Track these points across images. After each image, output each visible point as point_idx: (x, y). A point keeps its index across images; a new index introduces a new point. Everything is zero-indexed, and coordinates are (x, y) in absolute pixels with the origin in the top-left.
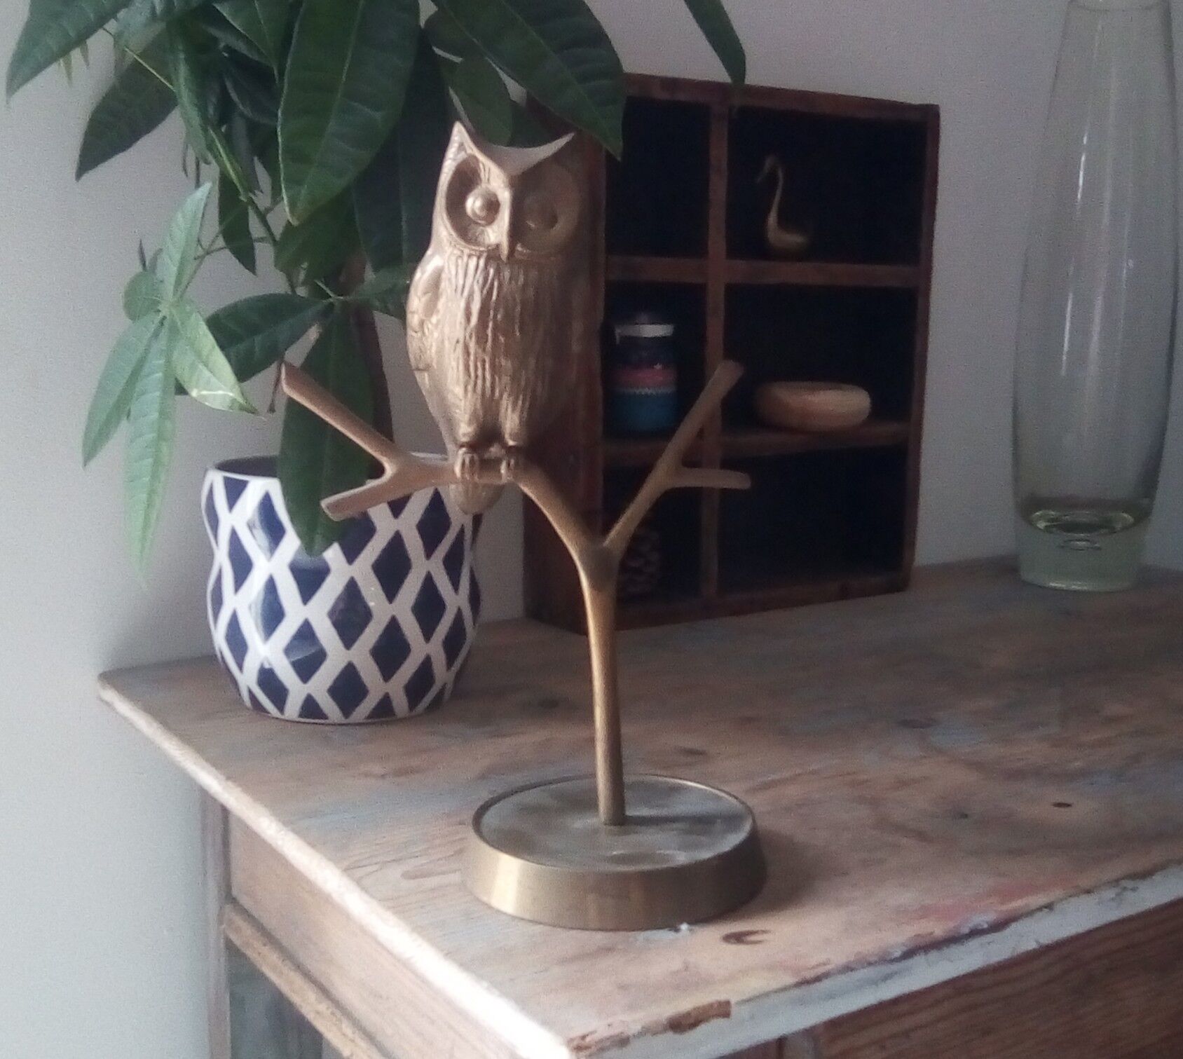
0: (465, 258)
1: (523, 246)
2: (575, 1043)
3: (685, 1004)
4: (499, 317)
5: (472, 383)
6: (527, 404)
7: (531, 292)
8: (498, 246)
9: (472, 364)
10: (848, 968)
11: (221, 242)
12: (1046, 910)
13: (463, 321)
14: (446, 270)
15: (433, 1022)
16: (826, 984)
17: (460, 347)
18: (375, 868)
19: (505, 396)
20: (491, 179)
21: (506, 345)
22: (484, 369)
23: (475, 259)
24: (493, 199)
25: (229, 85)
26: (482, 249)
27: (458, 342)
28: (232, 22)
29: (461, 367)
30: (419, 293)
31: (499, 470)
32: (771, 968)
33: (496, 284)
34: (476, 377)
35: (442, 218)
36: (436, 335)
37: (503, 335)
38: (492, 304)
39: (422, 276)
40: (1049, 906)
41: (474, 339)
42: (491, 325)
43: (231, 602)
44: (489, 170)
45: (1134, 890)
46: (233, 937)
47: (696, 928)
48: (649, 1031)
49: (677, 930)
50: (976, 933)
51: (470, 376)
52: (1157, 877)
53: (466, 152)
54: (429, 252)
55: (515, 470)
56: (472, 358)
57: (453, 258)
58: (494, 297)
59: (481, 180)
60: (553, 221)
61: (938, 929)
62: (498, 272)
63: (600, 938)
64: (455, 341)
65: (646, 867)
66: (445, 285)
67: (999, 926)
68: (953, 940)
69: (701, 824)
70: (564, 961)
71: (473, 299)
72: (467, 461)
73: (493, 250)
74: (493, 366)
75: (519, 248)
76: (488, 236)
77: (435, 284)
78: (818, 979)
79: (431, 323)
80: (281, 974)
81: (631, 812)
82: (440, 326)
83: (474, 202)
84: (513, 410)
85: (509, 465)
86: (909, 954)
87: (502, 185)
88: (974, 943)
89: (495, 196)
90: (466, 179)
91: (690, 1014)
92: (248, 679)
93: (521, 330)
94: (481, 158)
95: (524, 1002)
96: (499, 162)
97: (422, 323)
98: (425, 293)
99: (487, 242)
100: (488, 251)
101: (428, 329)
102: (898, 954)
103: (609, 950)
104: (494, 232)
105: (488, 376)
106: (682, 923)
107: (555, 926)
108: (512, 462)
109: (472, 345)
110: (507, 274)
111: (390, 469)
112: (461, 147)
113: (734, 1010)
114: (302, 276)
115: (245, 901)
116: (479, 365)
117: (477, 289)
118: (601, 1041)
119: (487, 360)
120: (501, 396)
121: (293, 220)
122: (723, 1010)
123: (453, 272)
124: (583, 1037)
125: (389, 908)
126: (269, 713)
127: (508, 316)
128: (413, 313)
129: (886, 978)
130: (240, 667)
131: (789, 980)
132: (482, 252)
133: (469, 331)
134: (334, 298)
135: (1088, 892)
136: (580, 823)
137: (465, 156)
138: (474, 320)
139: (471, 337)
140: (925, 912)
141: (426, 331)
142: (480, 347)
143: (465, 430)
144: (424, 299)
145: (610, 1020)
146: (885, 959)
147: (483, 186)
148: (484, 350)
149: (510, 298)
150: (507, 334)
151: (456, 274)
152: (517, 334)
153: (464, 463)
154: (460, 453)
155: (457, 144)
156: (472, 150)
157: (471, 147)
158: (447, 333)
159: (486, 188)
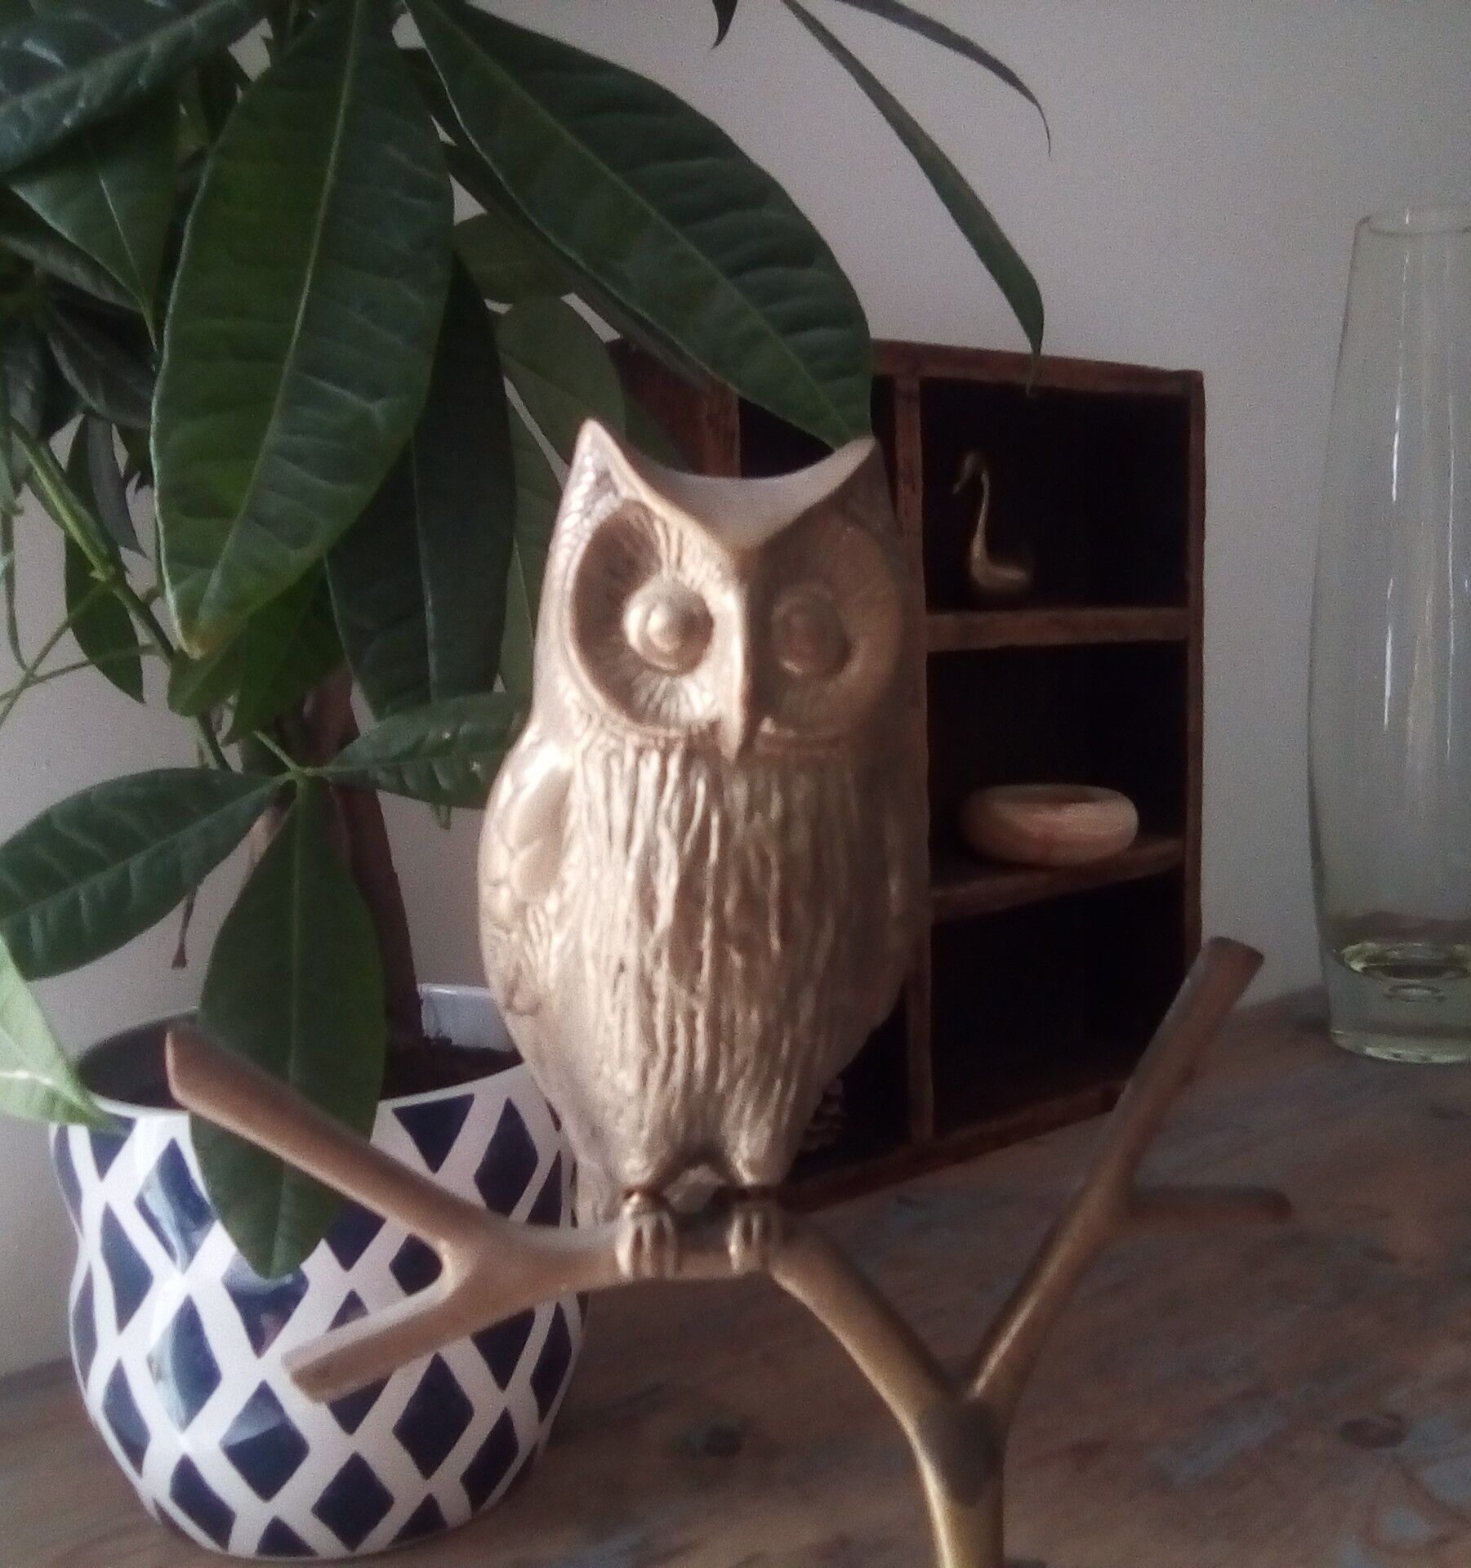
0: (629, 755)
1: (778, 721)
4: (729, 906)
5: (660, 1066)
6: (791, 1096)
7: (801, 837)
8: (714, 726)
9: (660, 1020)
11: (70, 649)
13: (635, 918)
14: (578, 783)
17: (628, 984)
19: (741, 1084)
20: (685, 560)
21: (749, 973)
22: (691, 1032)
23: (655, 758)
24: (696, 611)
25: (60, 355)
26: (673, 733)
27: (622, 968)
28: (51, 223)
29: (633, 1029)
30: (512, 839)
31: (724, 1249)
33: (715, 821)
34: (672, 1050)
35: (566, 655)
36: (558, 939)
37: (741, 950)
41: (665, 963)
42: (708, 927)
43: (113, 1346)
44: (681, 536)
51: (654, 1047)
53: (616, 493)
54: (529, 736)
55: (763, 1243)
56: (661, 1007)
57: (598, 756)
58: (713, 858)
59: (659, 563)
60: (843, 653)
62: (716, 789)
64: (614, 963)
66: (579, 822)
71: (657, 864)
73: (702, 734)
74: (714, 1025)
75: (767, 726)
76: (688, 700)
77: (552, 817)
79: (543, 909)
82: (569, 923)
83: (647, 617)
84: (758, 1112)
85: (747, 1233)
87: (718, 575)
89: (701, 602)
92: (153, 1486)
93: (784, 935)
94: (659, 507)
96: (706, 516)
97: (521, 909)
98: (525, 841)
99: (685, 713)
100: (690, 738)
101: (538, 926)
104: (702, 689)
108: (756, 1225)
110: (738, 792)
111: (452, 1267)
112: (604, 481)
114: (228, 719)
116: (679, 1021)
117: (666, 838)
119: (701, 1010)
120: (731, 1085)
121: (190, 647)
123: (600, 791)
127: (750, 902)
128: (497, 884)
130: (138, 1462)
133: (652, 942)
134: (295, 772)
137: (617, 505)
138: (665, 913)
139: (657, 957)
141: (532, 927)
142: (679, 981)
143: (638, 1161)
144: (523, 855)
147: (667, 574)
148: (692, 990)
149: (751, 854)
150: (749, 946)
151: (608, 795)
152: (775, 943)
153: (638, 1236)
154: (628, 1209)
155: (589, 477)
156: (633, 487)
157: (632, 486)
158: (589, 942)
159: (675, 580)
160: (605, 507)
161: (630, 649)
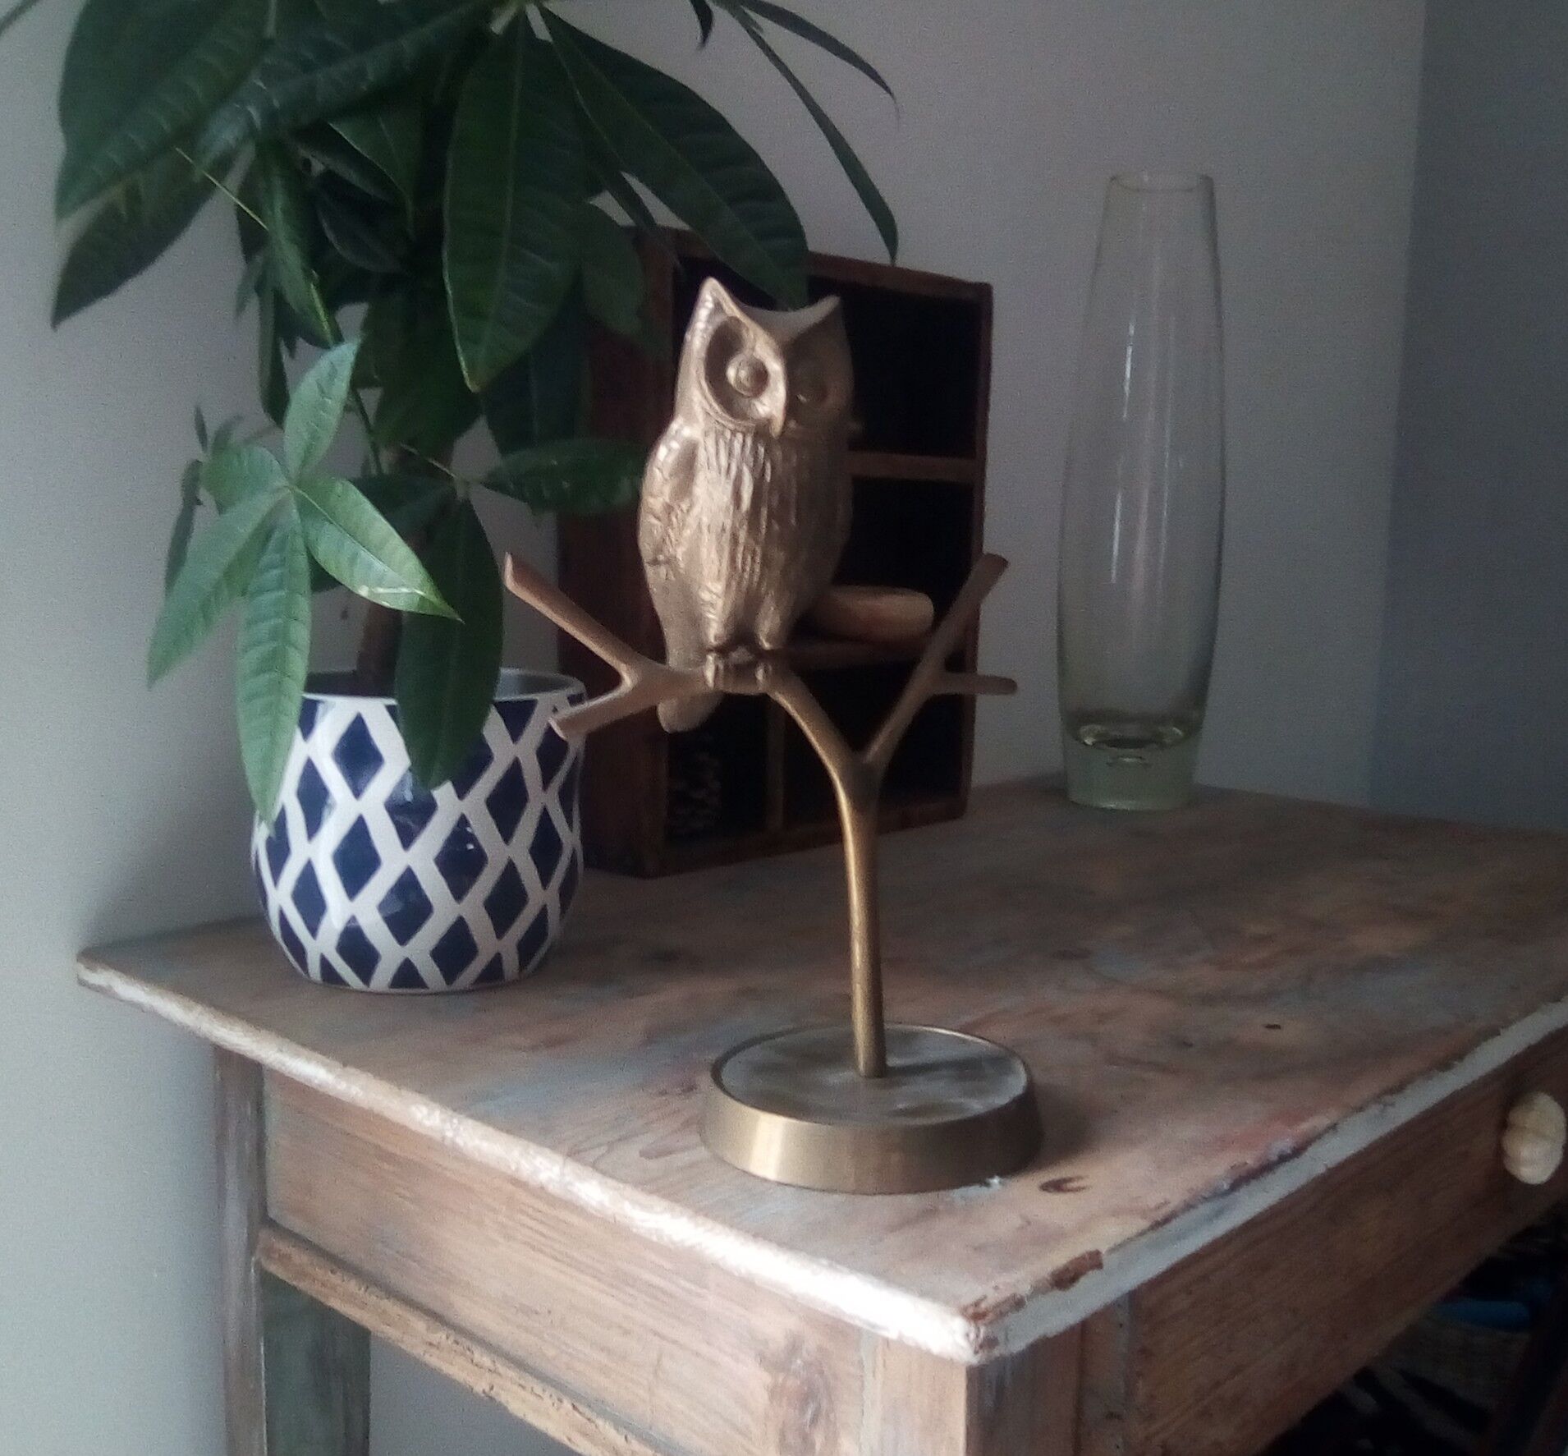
0: (728, 434)
1: (797, 422)
2: (971, 1311)
3: (1060, 1258)
4: (774, 503)
5: (737, 578)
8: (769, 421)
9: (740, 556)
10: (1188, 1206)
12: (1331, 1131)
13: (731, 506)
14: (701, 446)
15: (627, 1332)
16: (1175, 1224)
17: (726, 536)
18: (603, 1150)
20: (756, 346)
21: (781, 535)
22: (753, 562)
23: (740, 436)
24: (760, 369)
26: (750, 424)
27: (723, 530)
29: (725, 559)
30: (666, 475)
31: (755, 679)
32: (1116, 1213)
33: (768, 466)
34: (744, 570)
35: (700, 386)
36: (690, 522)
37: (778, 523)
38: (766, 488)
39: (665, 454)
40: (1333, 1127)
41: (744, 528)
42: (765, 511)
43: (302, 850)
44: (755, 335)
45: (1393, 1105)
46: (274, 1268)
47: (1008, 1181)
48: (1038, 1290)
49: (988, 1185)
50: (1283, 1159)
51: (735, 569)
52: (1408, 1091)
53: (724, 312)
55: (773, 676)
56: (741, 549)
57: (712, 433)
58: (768, 478)
59: (744, 346)
60: (824, 394)
61: (1250, 1159)
62: (768, 452)
63: (911, 1201)
64: (719, 529)
65: (935, 1120)
66: (702, 466)
67: (1298, 1151)
68: (1266, 1168)
69: (968, 1070)
70: (893, 1229)
71: (742, 483)
72: (721, 667)
73: (763, 425)
74: (764, 557)
75: (793, 424)
76: (757, 409)
77: (688, 464)
78: (1167, 1220)
79: (680, 508)
80: (363, 1306)
81: (893, 1061)
82: (696, 512)
83: (737, 370)
85: (766, 671)
86: (1235, 1186)
87: (772, 353)
88: (1282, 1170)
89: (763, 365)
90: (724, 345)
91: (1068, 1269)
92: (323, 944)
93: (797, 516)
94: (745, 321)
95: (885, 1275)
96: (766, 326)
97: (669, 509)
99: (755, 415)
100: (757, 427)
101: (677, 516)
102: (1226, 1187)
103: (931, 1213)
104: (764, 404)
105: (757, 570)
106: (992, 1177)
107: (854, 1193)
108: (770, 668)
109: (742, 535)
111: (628, 681)
112: (718, 307)
113: (1105, 1260)
115: (296, 1224)
116: (748, 556)
117: (745, 470)
118: (998, 1305)
119: (759, 551)
120: (767, 591)
122: (1093, 1261)
123: (713, 451)
124: (977, 1304)
125: (651, 1192)
126: (349, 985)
127: (783, 501)
128: (655, 496)
129: (1219, 1214)
130: (313, 931)
131: (1144, 1224)
132: (748, 429)
133: (738, 517)
135: (1361, 1109)
136: (837, 1078)
137: (725, 318)
138: (745, 505)
139: (741, 525)
140: (1224, 1144)
141: (674, 518)
142: (750, 536)
143: (714, 630)
145: (993, 1284)
146: (1217, 1194)
147: (747, 352)
148: (756, 541)
149: (784, 482)
150: (783, 521)
151: (717, 453)
152: (793, 521)
153: (717, 669)
154: (711, 658)
155: (710, 305)
156: (733, 311)
157: (732, 309)
158: (705, 520)
159: (752, 355)
160: (719, 319)
161: (730, 385)
